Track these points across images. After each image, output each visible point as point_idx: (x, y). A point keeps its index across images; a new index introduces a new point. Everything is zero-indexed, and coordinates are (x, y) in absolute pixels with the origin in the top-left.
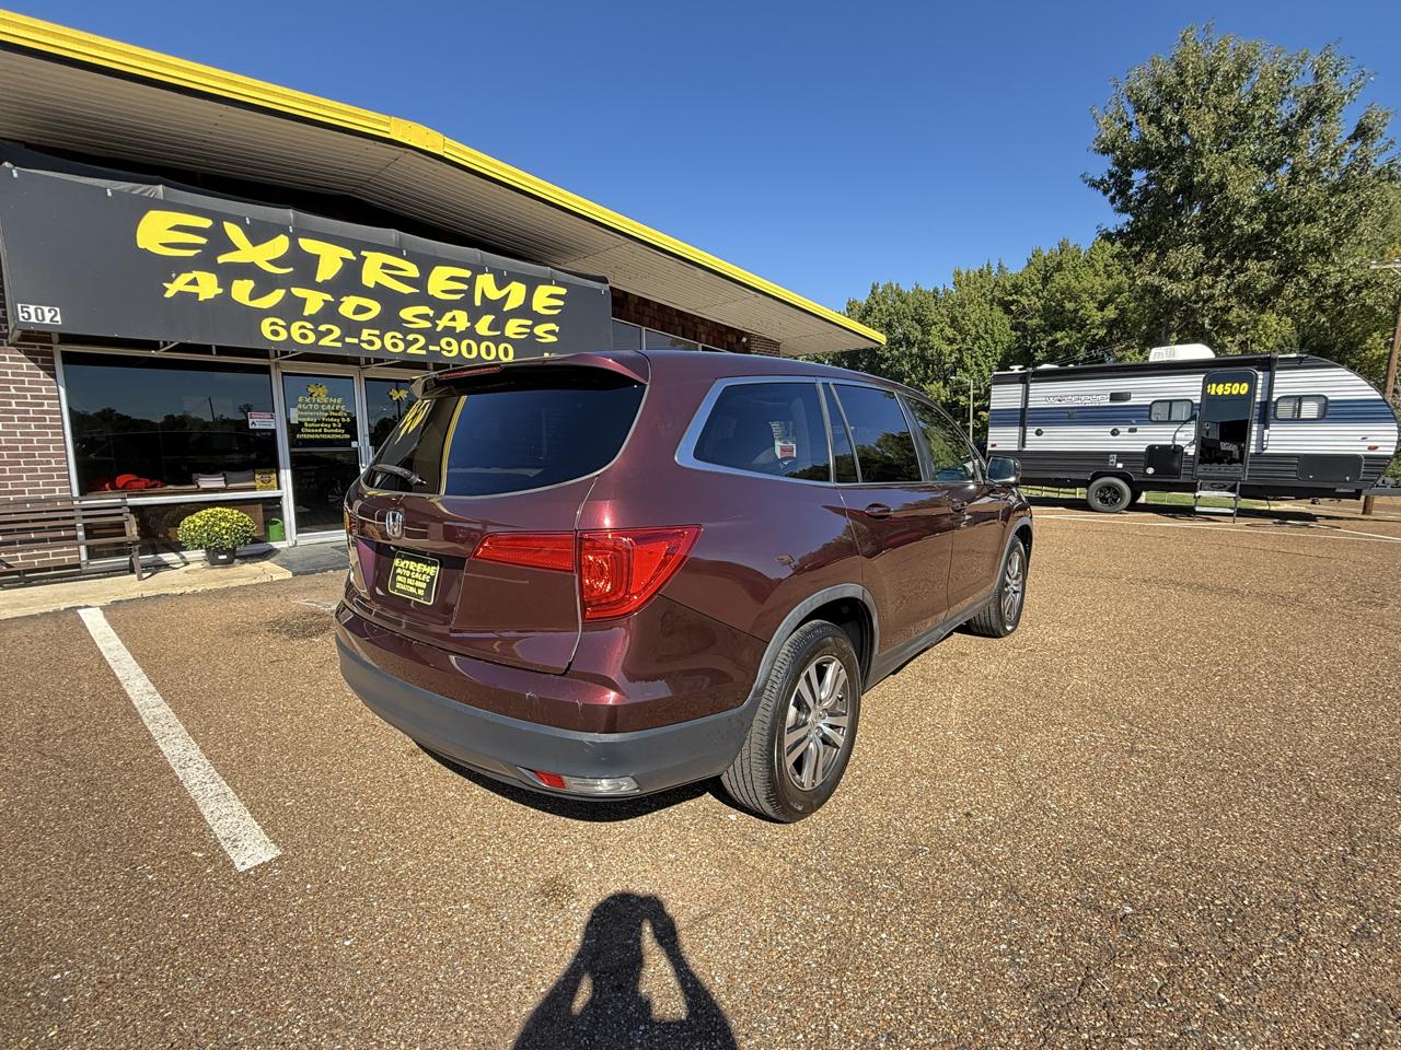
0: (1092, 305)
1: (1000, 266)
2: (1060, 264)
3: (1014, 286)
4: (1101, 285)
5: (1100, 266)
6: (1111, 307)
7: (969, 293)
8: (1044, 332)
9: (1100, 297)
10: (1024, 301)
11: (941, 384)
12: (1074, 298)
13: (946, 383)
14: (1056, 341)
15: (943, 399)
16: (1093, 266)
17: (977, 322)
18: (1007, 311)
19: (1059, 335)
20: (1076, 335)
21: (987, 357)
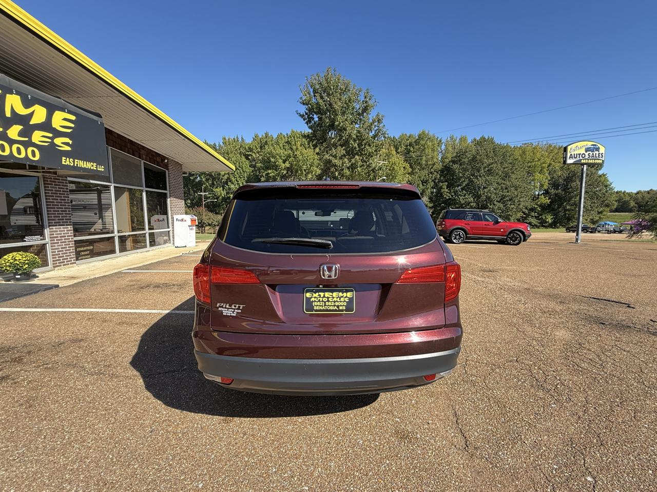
0: (281, 161)
1: (242, 139)
2: (266, 142)
3: (249, 148)
4: (283, 153)
5: (281, 145)
6: (287, 162)
7: (230, 148)
8: (264, 169)
9: (283, 158)
10: (254, 155)
11: (222, 188)
12: (274, 157)
13: (223, 188)
14: (269, 174)
15: (223, 195)
16: (279, 145)
17: (235, 162)
18: (247, 158)
19: (270, 171)
20: (276, 173)
21: (241, 178)
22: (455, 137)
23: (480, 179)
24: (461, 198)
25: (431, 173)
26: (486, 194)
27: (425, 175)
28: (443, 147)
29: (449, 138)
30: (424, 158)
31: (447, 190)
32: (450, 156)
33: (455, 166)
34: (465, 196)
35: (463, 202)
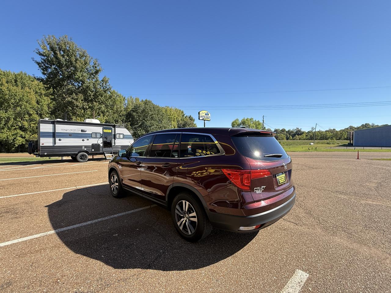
22: (132, 97)
23: (148, 122)
24: (139, 132)
25: (120, 116)
26: (151, 130)
27: (117, 117)
28: (126, 102)
29: (129, 98)
30: (115, 107)
31: (130, 127)
32: (131, 108)
33: (134, 114)
34: (140, 131)
35: (140, 134)
